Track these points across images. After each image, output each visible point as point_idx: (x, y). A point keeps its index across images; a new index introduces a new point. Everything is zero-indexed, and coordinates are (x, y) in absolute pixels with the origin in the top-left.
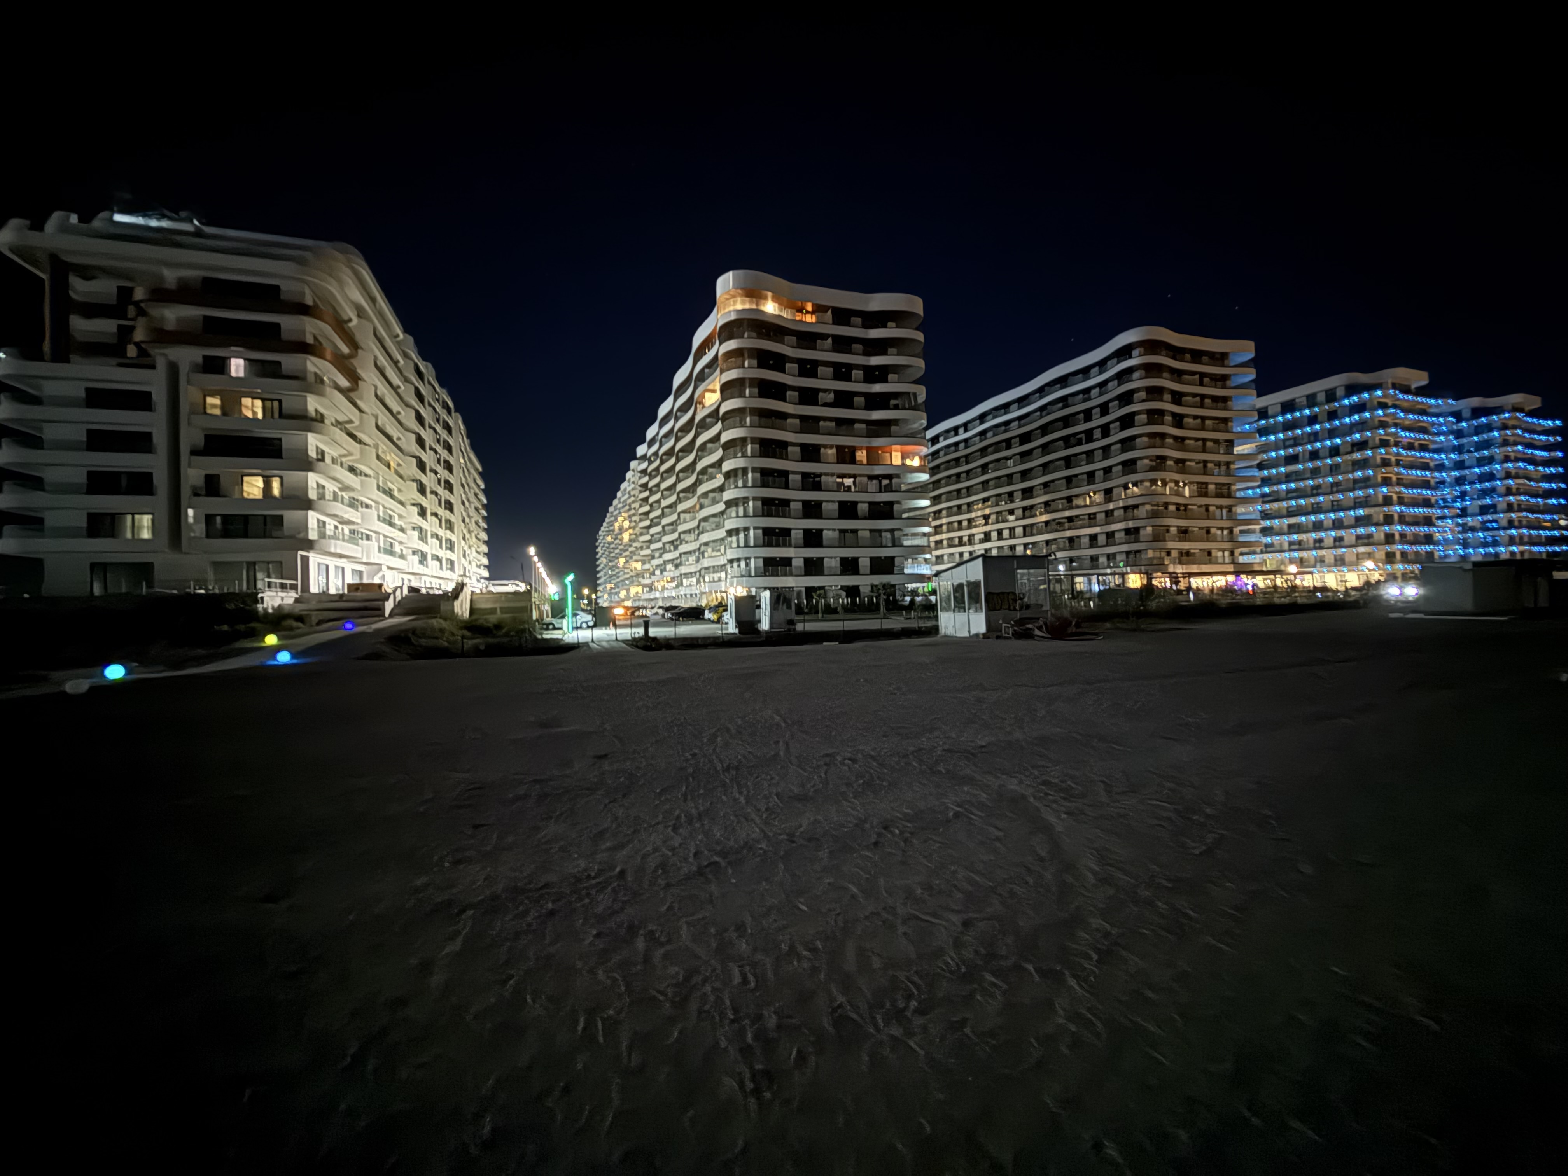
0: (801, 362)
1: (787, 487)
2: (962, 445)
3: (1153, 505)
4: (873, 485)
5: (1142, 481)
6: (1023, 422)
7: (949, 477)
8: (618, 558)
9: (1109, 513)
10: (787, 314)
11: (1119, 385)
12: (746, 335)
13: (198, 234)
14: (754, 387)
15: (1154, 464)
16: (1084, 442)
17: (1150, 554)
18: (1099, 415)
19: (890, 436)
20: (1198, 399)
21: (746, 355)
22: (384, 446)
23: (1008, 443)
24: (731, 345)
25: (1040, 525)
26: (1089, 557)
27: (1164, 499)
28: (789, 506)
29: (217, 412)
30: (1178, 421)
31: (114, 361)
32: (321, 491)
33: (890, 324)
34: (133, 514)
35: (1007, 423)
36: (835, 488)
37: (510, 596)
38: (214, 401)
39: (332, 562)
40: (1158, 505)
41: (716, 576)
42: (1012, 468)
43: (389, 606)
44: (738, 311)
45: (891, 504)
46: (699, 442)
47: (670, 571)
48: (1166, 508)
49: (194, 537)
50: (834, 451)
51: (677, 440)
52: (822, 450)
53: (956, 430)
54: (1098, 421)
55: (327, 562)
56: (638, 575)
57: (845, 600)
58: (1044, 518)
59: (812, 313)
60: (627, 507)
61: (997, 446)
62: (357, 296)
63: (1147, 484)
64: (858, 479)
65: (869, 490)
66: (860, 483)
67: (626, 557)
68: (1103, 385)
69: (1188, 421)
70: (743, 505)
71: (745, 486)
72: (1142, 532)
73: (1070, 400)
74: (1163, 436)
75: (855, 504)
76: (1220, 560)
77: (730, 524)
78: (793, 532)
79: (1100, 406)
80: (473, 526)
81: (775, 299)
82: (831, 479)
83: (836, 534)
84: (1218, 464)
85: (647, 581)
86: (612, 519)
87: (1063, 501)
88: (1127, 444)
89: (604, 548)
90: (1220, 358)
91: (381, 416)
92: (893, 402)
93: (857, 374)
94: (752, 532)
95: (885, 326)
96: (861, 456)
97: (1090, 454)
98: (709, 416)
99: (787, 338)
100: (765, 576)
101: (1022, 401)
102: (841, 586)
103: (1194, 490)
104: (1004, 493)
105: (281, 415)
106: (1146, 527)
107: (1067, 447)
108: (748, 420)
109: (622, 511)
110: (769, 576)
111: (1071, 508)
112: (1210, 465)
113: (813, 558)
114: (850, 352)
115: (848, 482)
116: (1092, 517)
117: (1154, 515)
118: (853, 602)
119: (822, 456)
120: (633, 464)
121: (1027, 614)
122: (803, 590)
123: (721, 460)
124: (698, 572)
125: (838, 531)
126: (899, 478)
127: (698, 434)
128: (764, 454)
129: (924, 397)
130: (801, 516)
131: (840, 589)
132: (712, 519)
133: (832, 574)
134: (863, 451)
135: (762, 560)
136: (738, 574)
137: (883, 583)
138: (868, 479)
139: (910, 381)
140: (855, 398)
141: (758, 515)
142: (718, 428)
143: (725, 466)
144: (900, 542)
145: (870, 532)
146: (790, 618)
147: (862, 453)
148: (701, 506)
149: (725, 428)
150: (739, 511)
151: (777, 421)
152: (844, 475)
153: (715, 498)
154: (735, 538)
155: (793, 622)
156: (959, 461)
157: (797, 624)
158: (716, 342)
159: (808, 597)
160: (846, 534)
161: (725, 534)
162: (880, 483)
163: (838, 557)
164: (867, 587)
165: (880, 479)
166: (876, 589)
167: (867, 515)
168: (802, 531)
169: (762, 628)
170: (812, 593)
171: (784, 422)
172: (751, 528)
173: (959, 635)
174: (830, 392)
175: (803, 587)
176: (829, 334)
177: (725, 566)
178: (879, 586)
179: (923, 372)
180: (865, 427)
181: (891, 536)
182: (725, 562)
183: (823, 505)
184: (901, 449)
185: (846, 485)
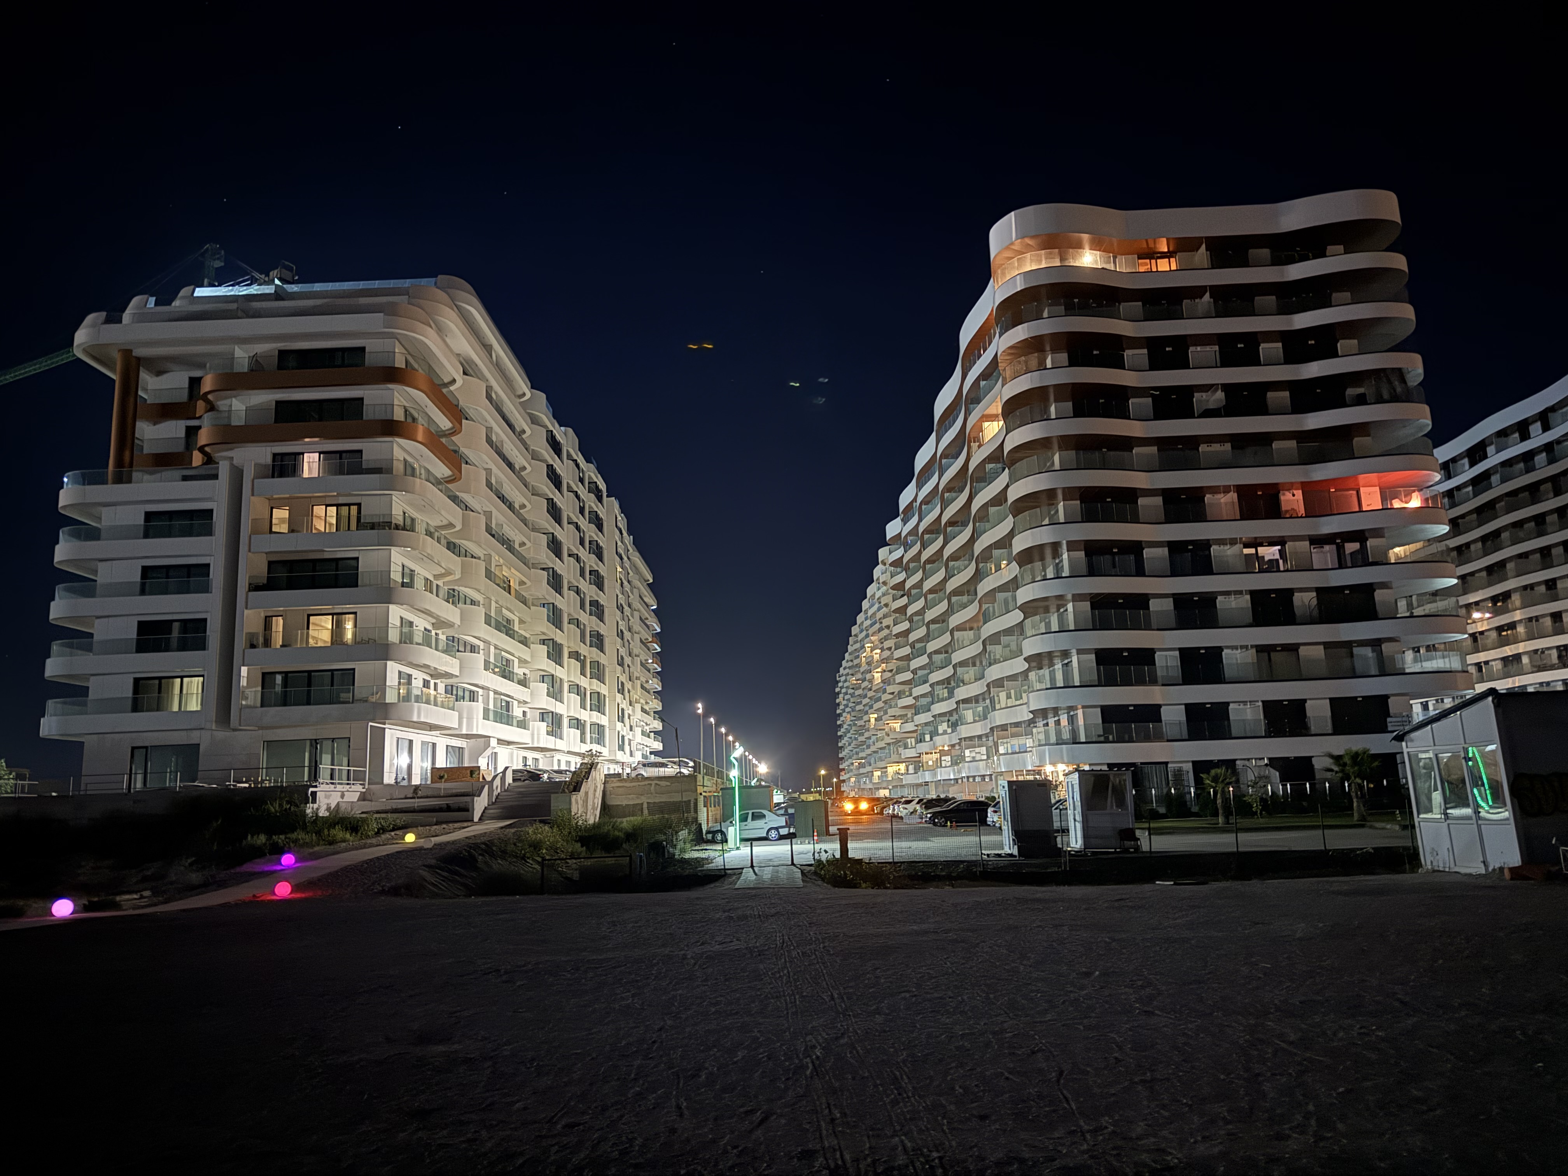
0: (1154, 344)
1: (1140, 572)
2: (1541, 459)
4: (1326, 555)
7: (1518, 524)
8: (866, 713)
10: (1122, 266)
12: (1045, 315)
13: (278, 296)
14: (1065, 400)
19: (1353, 457)
21: (1047, 347)
22: (499, 557)
24: (1020, 333)
28: (1148, 607)
29: (284, 528)
31: (178, 473)
32: (406, 630)
33: (1330, 249)
34: (182, 677)
36: (1241, 566)
37: (663, 783)
38: (281, 514)
39: (419, 738)
41: (1016, 742)
43: (480, 803)
44: (1028, 276)
45: (1368, 589)
46: (977, 505)
47: (945, 732)
49: (247, 707)
50: (1233, 496)
51: (945, 505)
52: (1208, 498)
53: (1522, 429)
55: (411, 736)
56: (897, 742)
57: (1276, 786)
59: (1170, 255)
60: (877, 626)
62: (463, 345)
64: (1289, 546)
65: (1315, 568)
66: (1295, 554)
67: (878, 710)
70: (1058, 610)
71: (1058, 576)
75: (1287, 594)
77: (1032, 646)
78: (1158, 655)
80: (637, 670)
81: (1097, 245)
82: (1230, 551)
83: (1250, 656)
85: (910, 753)
86: (858, 645)
89: (847, 697)
91: (495, 513)
92: (1351, 392)
93: (1270, 349)
94: (1074, 660)
95: (1323, 255)
96: (1292, 500)
98: (990, 459)
99: (1124, 307)
100: (1107, 741)
102: (1270, 759)
105: (360, 525)
108: (1057, 458)
109: (871, 631)
110: (1114, 742)
113: (1204, 704)
114: (1251, 312)
115: (1270, 552)
118: (1298, 791)
119: (1207, 508)
120: (883, 553)
122: (1189, 767)
123: (1011, 534)
124: (987, 735)
125: (1254, 650)
126: (1383, 537)
127: (976, 494)
128: (1089, 516)
129: (1420, 374)
130: (1174, 625)
131: (1266, 765)
132: (1004, 639)
133: (1249, 735)
134: (1295, 492)
135: (1099, 710)
136: (1053, 739)
137: (1365, 752)
138: (1311, 544)
139: (1386, 348)
140: (1270, 395)
141: (1084, 628)
142: (1004, 478)
143: (1020, 544)
144: (1399, 665)
145: (1325, 648)
146: (1125, 826)
147: (1294, 495)
148: (986, 617)
149: (1013, 479)
150: (1050, 622)
151: (1112, 453)
152: (1258, 541)
153: (1006, 601)
154: (1046, 672)
155: (1128, 834)
156: (1538, 490)
157: (1139, 839)
158: (995, 334)
159: (1198, 782)
160: (1272, 654)
161: (1027, 665)
162: (1340, 549)
163: (1258, 701)
164: (1331, 761)
165: (1338, 541)
166: (1345, 765)
167: (1316, 613)
168: (1177, 653)
169: (1068, 845)
170: (1208, 773)
171: (1126, 454)
172: (1074, 652)
173: (1463, 871)
174: (1217, 390)
175: (1187, 762)
176: (1206, 286)
177: (1031, 722)
178: (1355, 757)
179: (1412, 327)
180: (1296, 444)
181: (1375, 654)
182: (1031, 716)
183: (1217, 601)
184: (1379, 478)
185: (1266, 559)
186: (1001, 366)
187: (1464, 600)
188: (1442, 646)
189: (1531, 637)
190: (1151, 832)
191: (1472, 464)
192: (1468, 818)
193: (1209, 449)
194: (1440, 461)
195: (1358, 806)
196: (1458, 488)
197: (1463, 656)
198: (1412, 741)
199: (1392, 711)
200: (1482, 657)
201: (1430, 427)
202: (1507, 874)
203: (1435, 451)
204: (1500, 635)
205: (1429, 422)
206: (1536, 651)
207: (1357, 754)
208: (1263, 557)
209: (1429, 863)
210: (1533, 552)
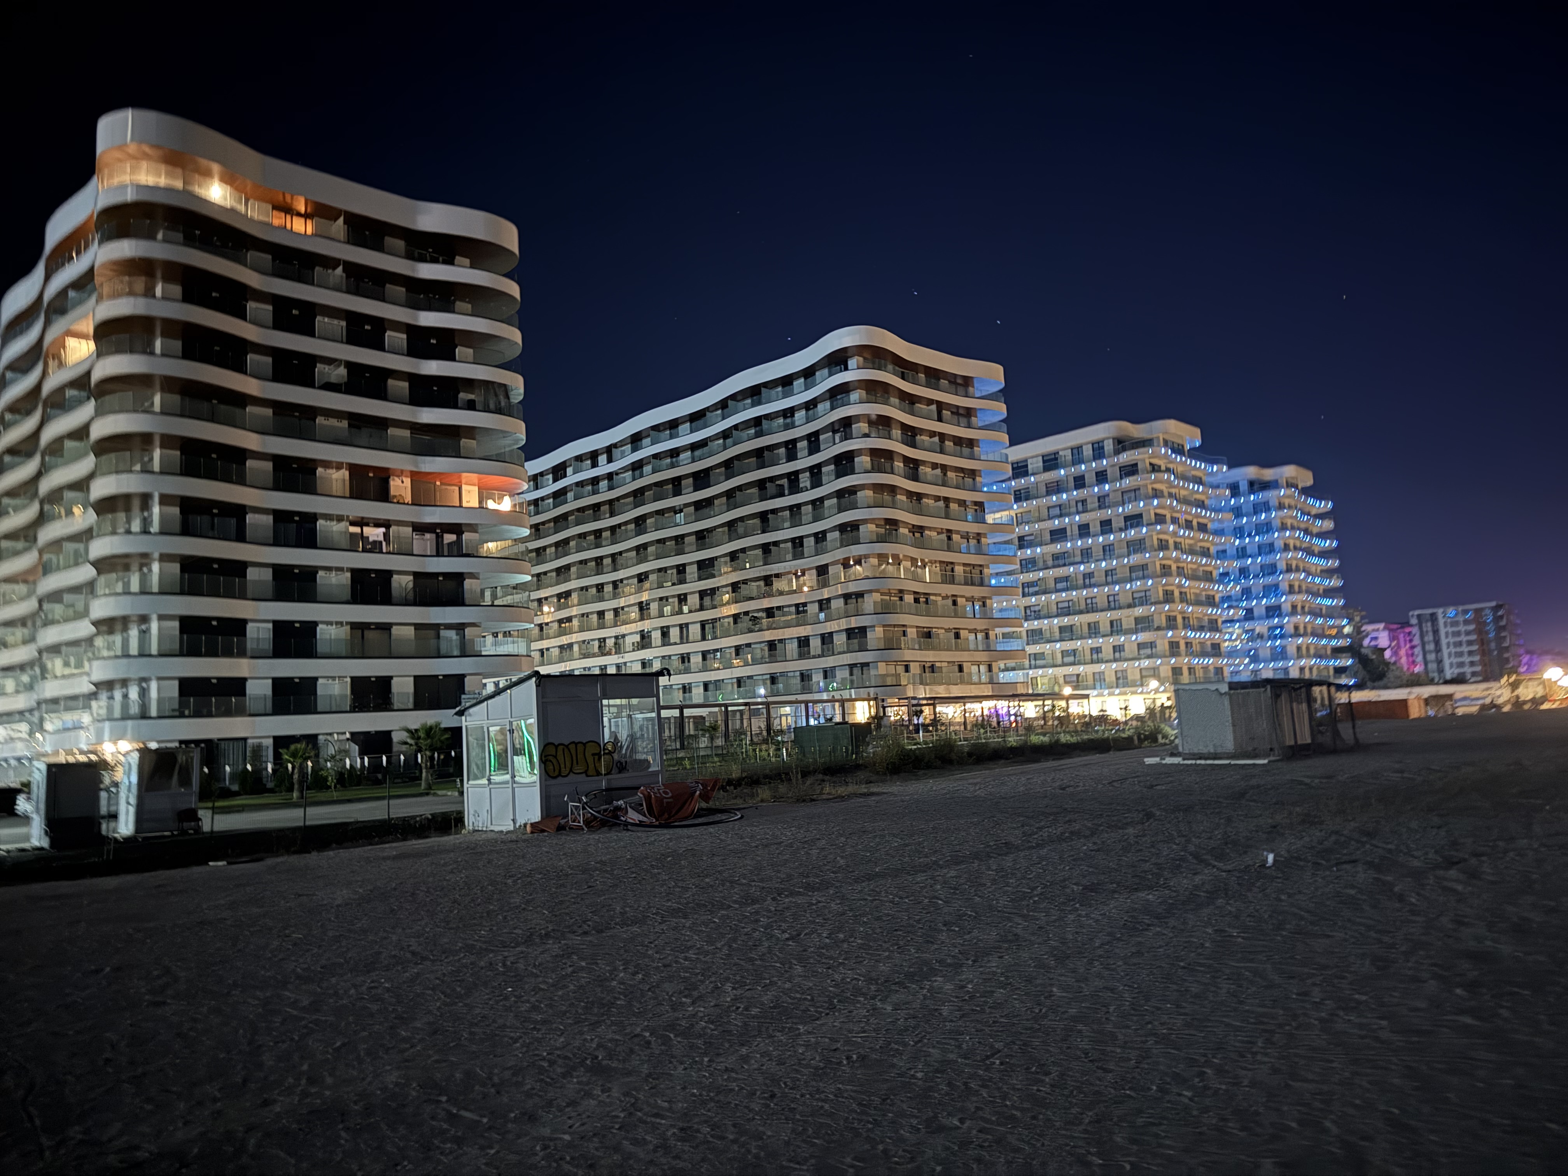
0: (280, 303)
1: (241, 537)
2: (604, 484)
3: (882, 594)
4: (425, 543)
5: (867, 557)
6: (697, 453)
7: (582, 536)
9: (824, 604)
10: (254, 211)
11: (832, 409)
12: (160, 236)
14: (173, 337)
15: (882, 531)
16: (786, 492)
17: (882, 668)
18: (806, 452)
19: (459, 456)
20: (936, 439)
21: (159, 274)
23: (676, 485)
24: (126, 249)
25: (726, 620)
26: (798, 674)
27: (895, 585)
28: (244, 575)
30: (913, 468)
33: (458, 259)
35: (674, 453)
36: (345, 544)
40: (889, 594)
41: (69, 718)
42: (684, 526)
44: (140, 187)
45: (459, 578)
46: (48, 435)
48: (901, 599)
50: (345, 474)
52: (320, 471)
53: (593, 458)
54: (804, 462)
57: (354, 760)
58: (733, 609)
59: (306, 216)
61: (659, 489)
63: (874, 561)
64: (393, 529)
65: (415, 552)
66: (398, 537)
68: (810, 405)
69: (924, 470)
70: (141, 569)
71: (145, 531)
72: (870, 635)
73: (765, 424)
74: (893, 489)
75: (386, 575)
76: (975, 678)
77: (101, 608)
78: (250, 626)
79: (809, 437)
81: (228, 179)
82: (337, 527)
83: (344, 632)
84: (966, 536)
87: (758, 583)
88: (845, 497)
90: (963, 384)
92: (463, 396)
93: (395, 338)
94: (154, 626)
95: (450, 262)
96: (401, 487)
97: (795, 509)
98: (75, 384)
99: (251, 255)
100: (182, 716)
101: (697, 418)
102: (352, 734)
103: (936, 573)
104: (672, 567)
106: (874, 626)
107: (762, 499)
108: (157, 399)
110: (189, 716)
111: (770, 595)
112: (956, 537)
113: (292, 679)
114: (379, 296)
115: (375, 533)
116: (800, 608)
117: (885, 609)
118: (375, 766)
119: (318, 482)
121: (620, 780)
122: (268, 742)
123: (91, 476)
124: (31, 711)
125: (349, 627)
126: (476, 532)
127: (47, 421)
128: (188, 470)
129: (519, 395)
130: (270, 596)
131: (348, 739)
132: (67, 598)
133: (334, 709)
134: (404, 479)
135: (176, 683)
136: (117, 713)
137: (438, 724)
138: (413, 531)
139: (497, 363)
140: (390, 382)
141: (169, 591)
142: (88, 410)
143: (101, 488)
144: (477, 648)
145: (415, 629)
146: (184, 806)
147: (403, 482)
148: (46, 569)
149: (100, 412)
150: (129, 582)
151: (223, 407)
152: (365, 521)
153: (76, 553)
154: (118, 639)
155: (191, 815)
156: (599, 509)
157: (200, 819)
158: (93, 239)
159: (277, 757)
160: (366, 632)
161: (93, 629)
162: (439, 539)
163: (346, 677)
164: (406, 734)
165: (438, 531)
166: (419, 738)
167: (411, 596)
168: (270, 626)
169: (115, 830)
170: (288, 748)
171: (238, 411)
172: (154, 617)
173: (497, 828)
174: (339, 366)
175: (268, 737)
176: (339, 260)
177: (93, 696)
178: (429, 731)
179: (518, 351)
180: (409, 435)
181: (458, 637)
182: (93, 688)
183: (318, 576)
184: (479, 480)
185: (371, 539)
186: (97, 280)
187: (536, 595)
188: (516, 633)
189: (581, 630)
190: (215, 811)
191: (555, 480)
192: (507, 782)
193: (326, 422)
194: (529, 474)
195: (427, 775)
196: (543, 499)
197: (530, 641)
198: (470, 715)
199: (467, 689)
200: (544, 644)
201: (524, 442)
202: (529, 829)
203: (526, 464)
204: (560, 626)
205: (523, 437)
206: (584, 641)
207: (431, 728)
208: (368, 538)
209: (471, 824)
210: (591, 560)
